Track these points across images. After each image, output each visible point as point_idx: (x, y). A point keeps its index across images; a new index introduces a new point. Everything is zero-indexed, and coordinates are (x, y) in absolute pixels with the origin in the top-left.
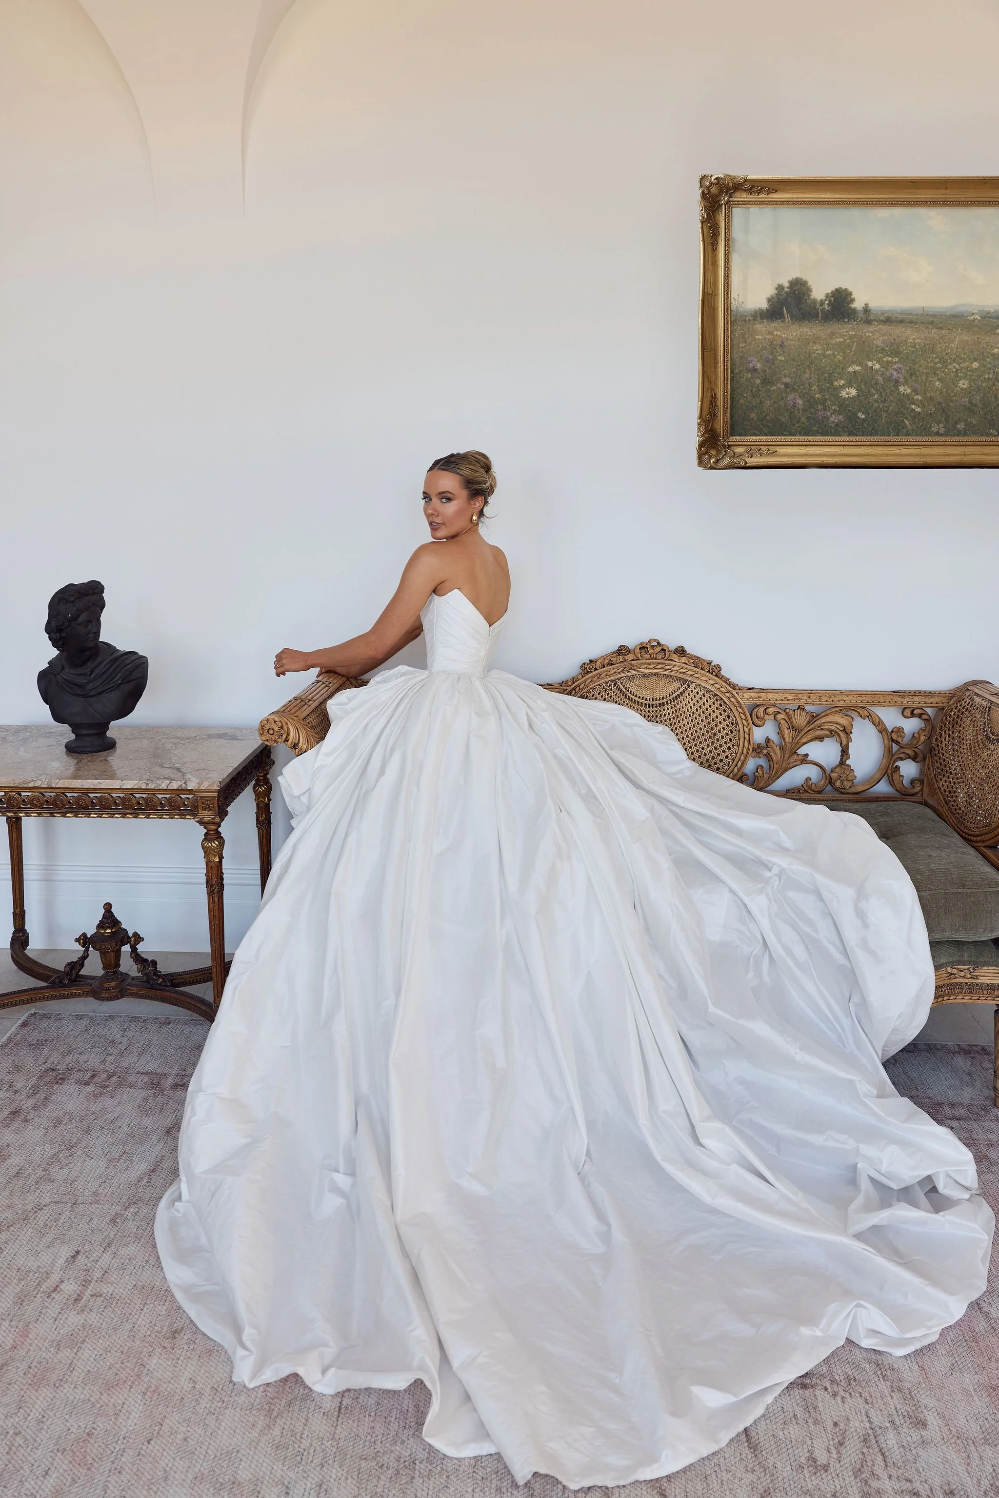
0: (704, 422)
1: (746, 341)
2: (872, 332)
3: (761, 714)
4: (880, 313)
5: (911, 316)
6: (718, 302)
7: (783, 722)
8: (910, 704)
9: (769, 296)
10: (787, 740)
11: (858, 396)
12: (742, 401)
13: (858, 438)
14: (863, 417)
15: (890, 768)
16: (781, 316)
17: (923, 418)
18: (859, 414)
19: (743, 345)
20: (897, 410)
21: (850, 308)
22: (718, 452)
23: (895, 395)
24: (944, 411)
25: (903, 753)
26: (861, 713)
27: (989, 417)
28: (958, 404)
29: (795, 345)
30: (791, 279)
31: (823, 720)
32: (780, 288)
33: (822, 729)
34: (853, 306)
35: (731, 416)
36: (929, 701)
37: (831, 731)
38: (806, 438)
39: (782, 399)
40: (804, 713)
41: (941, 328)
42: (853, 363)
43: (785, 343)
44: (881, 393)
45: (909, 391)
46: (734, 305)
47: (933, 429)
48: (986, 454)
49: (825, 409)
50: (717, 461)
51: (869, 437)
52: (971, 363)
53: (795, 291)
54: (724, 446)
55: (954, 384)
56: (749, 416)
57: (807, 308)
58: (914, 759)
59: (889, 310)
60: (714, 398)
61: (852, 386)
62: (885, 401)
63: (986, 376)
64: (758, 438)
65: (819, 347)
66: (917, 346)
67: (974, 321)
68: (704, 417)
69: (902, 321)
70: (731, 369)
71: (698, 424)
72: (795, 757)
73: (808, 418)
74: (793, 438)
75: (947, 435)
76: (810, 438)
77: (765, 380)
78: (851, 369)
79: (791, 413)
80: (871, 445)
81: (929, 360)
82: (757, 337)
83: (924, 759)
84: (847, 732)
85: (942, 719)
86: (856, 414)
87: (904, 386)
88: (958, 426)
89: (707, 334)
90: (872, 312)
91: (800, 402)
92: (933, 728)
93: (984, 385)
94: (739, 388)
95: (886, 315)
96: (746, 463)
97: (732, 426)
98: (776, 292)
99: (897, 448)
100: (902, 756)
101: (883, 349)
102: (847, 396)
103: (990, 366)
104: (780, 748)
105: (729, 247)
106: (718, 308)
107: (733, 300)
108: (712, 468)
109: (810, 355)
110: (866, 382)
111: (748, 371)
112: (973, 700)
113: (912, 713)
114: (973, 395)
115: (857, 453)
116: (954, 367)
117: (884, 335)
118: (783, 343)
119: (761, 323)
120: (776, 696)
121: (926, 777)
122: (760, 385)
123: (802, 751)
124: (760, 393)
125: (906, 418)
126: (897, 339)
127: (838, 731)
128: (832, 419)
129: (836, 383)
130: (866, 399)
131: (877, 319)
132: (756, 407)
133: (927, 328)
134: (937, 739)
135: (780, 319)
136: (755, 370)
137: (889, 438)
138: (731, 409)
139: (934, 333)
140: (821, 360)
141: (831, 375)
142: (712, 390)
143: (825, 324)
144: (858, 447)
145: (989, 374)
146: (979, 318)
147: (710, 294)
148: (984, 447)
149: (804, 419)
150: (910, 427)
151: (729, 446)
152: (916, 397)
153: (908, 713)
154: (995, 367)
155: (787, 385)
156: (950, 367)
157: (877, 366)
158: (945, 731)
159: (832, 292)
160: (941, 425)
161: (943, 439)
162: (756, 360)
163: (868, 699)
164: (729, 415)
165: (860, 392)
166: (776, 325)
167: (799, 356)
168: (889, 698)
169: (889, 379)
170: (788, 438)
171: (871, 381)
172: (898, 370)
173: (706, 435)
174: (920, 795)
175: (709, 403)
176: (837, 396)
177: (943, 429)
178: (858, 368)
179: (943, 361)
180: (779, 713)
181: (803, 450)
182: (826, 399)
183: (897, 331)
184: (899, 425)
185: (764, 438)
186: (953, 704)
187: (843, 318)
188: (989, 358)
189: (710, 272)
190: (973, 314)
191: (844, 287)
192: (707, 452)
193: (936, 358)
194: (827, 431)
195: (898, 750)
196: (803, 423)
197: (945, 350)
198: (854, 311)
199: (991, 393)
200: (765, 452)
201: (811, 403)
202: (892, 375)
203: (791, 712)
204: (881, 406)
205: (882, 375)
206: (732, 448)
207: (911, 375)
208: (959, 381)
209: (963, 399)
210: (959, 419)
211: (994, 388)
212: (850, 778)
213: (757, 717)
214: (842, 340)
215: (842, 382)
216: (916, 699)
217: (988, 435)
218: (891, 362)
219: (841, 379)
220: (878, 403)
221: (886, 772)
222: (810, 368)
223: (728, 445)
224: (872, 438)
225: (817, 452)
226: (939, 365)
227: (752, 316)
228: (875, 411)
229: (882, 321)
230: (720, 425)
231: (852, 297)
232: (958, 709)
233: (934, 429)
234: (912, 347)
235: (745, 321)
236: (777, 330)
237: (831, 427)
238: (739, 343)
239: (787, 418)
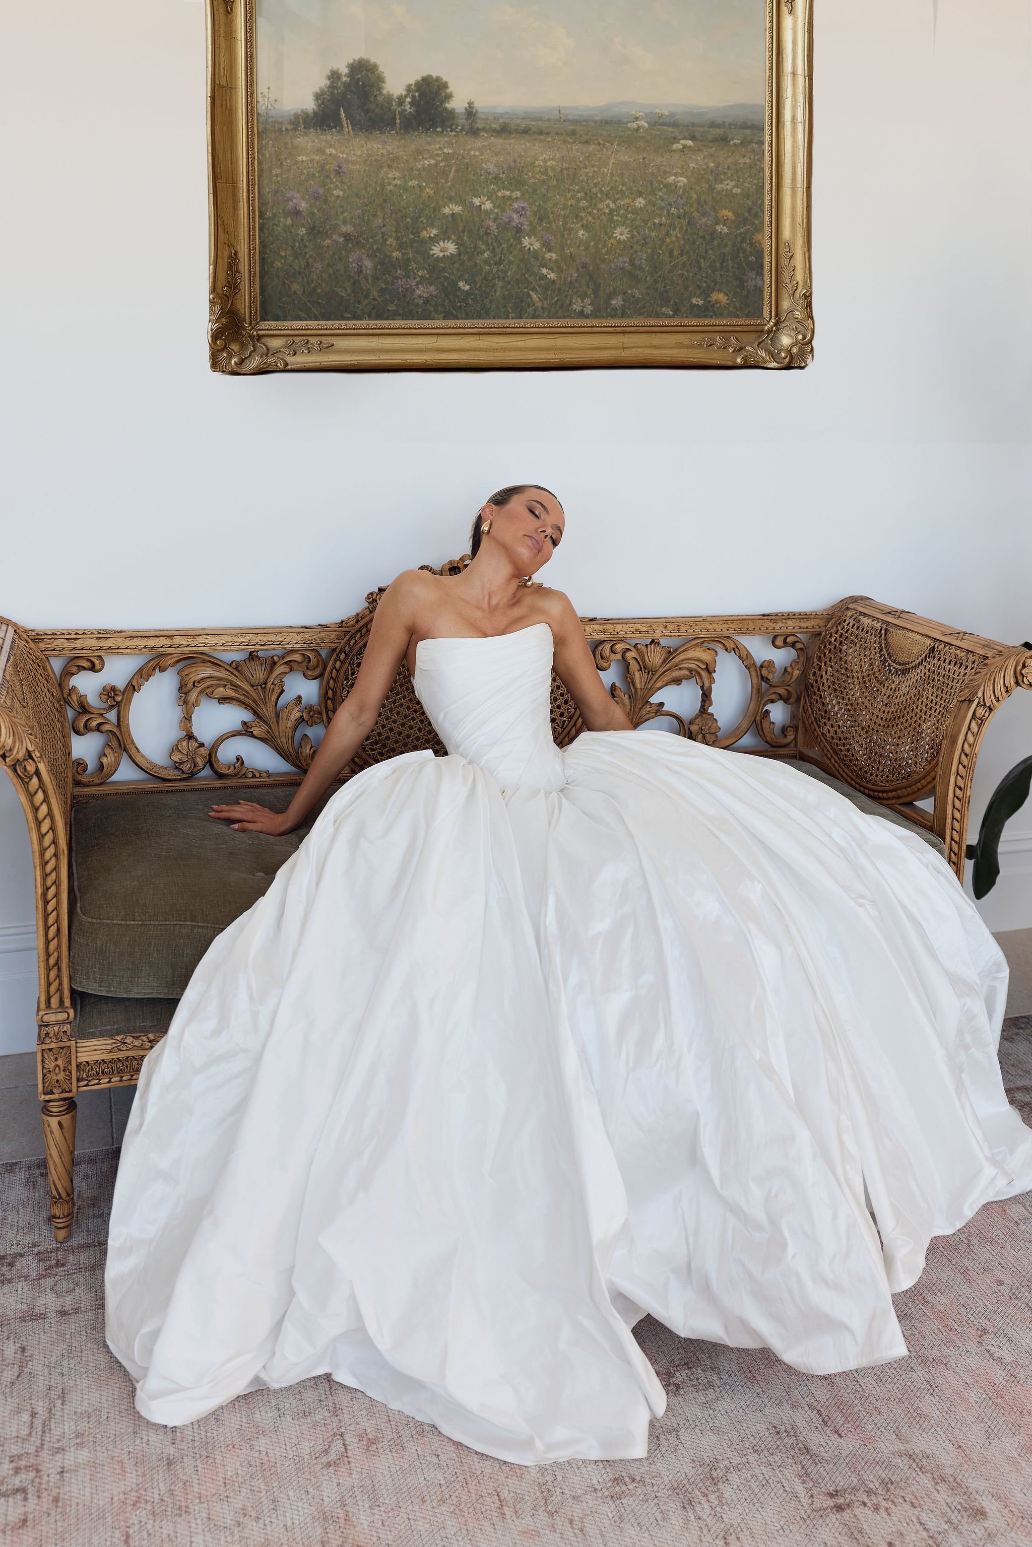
0: (220, 298)
1: (281, 164)
2: (479, 149)
3: (607, 652)
4: (491, 118)
5: (540, 123)
6: (236, 102)
7: (632, 662)
8: (784, 629)
9: (317, 90)
10: (638, 686)
11: (459, 255)
12: (278, 264)
13: (460, 323)
14: (467, 288)
15: (759, 715)
16: (338, 124)
17: (559, 289)
18: (461, 284)
19: (278, 171)
20: (518, 277)
21: (446, 109)
22: (243, 346)
23: (515, 252)
24: (591, 277)
25: (775, 693)
26: (727, 644)
27: (660, 286)
28: (613, 266)
29: (359, 172)
30: (351, 61)
31: (682, 657)
32: (334, 76)
33: (680, 669)
34: (450, 105)
35: (261, 287)
36: (804, 625)
37: (691, 670)
38: (379, 323)
39: (340, 259)
40: (658, 649)
41: (587, 142)
42: (451, 199)
43: (344, 168)
44: (494, 249)
45: (537, 245)
46: (262, 105)
47: (574, 307)
48: (655, 347)
49: (407, 276)
50: (242, 361)
51: (475, 321)
52: (634, 200)
53: (358, 81)
54: (251, 337)
55: (606, 234)
56: (290, 287)
57: (378, 110)
58: (786, 701)
59: (506, 113)
60: (234, 259)
61: (449, 239)
62: (500, 262)
63: (657, 221)
64: (303, 324)
65: (397, 174)
66: (550, 173)
67: (637, 129)
68: (219, 291)
69: (526, 131)
70: (260, 211)
71: (211, 302)
72: (648, 708)
73: (382, 291)
74: (358, 323)
75: (596, 317)
76: (385, 323)
77: (313, 228)
78: (447, 211)
79: (355, 282)
80: (479, 334)
81: (569, 195)
82: (300, 158)
83: (798, 699)
84: (709, 670)
85: (820, 648)
86: (455, 284)
87: (530, 238)
88: (613, 302)
89: (220, 152)
90: (479, 115)
91: (368, 264)
92: (809, 659)
93: (653, 234)
94: (272, 243)
95: (501, 120)
96: (286, 364)
97: (263, 304)
98: (328, 82)
99: (519, 338)
100: (773, 697)
101: (497, 177)
102: (441, 254)
103: (663, 204)
104: (630, 698)
105: (251, 8)
106: (236, 113)
107: (260, 95)
108: (234, 373)
109: (383, 187)
110: (470, 231)
111: (287, 214)
112: (859, 621)
113: (785, 641)
114: (636, 252)
115: (458, 347)
116: (608, 206)
117: (497, 154)
118: (340, 167)
119: (306, 134)
120: (626, 628)
121: (800, 722)
122: (306, 238)
123: (655, 699)
124: (307, 250)
125: (534, 289)
126: (518, 160)
127: (699, 669)
128: (418, 292)
129: (424, 234)
130: (470, 259)
131: (488, 127)
132: (299, 273)
133: (565, 142)
134: (814, 674)
135: (335, 128)
136: (297, 213)
137: (506, 322)
138: (261, 277)
139: (577, 151)
140: (401, 195)
141: (416, 219)
142: (231, 245)
143: (406, 136)
144: (459, 337)
145: (660, 216)
146: (646, 125)
147: (223, 87)
148: (653, 335)
149: (375, 293)
150: (540, 304)
151: (260, 337)
152: (548, 255)
153: (779, 641)
154: (671, 205)
155: (347, 237)
156: (601, 206)
157: (488, 206)
158: (825, 663)
159: (417, 84)
160: (587, 301)
161: (589, 322)
162: (298, 195)
163: (735, 627)
164: (257, 286)
165: (461, 248)
166: (329, 137)
167: (365, 189)
168: (759, 623)
169: (505, 227)
170: (350, 323)
171: (479, 230)
172: (520, 212)
173: (223, 320)
174: (792, 745)
175: (226, 267)
176: (426, 255)
177: (590, 308)
178: (457, 209)
179: (591, 198)
180: (629, 650)
181: (374, 343)
182: (409, 260)
183: (519, 147)
184: (522, 301)
185: (313, 324)
186: (832, 628)
187: (434, 126)
188: (660, 190)
189: (223, 50)
190: (637, 119)
191: (434, 75)
192: (225, 347)
193: (579, 192)
194: (411, 311)
195: (768, 690)
196: (375, 299)
197: (593, 178)
198: (452, 114)
199: (664, 248)
200: (316, 347)
201: (386, 266)
202: (511, 219)
203: (644, 648)
204: (495, 270)
205: (495, 220)
206: (264, 340)
207: (541, 219)
208: (615, 228)
209: (621, 259)
210: (614, 290)
211: (668, 240)
212: (712, 731)
213: (602, 658)
214: (432, 162)
215: (434, 232)
216: (790, 623)
217: (658, 316)
218: (510, 198)
219: (432, 226)
220: (490, 265)
221: (755, 721)
222: (383, 208)
223: (258, 335)
224: (480, 323)
225: (397, 346)
226: (584, 203)
227: (291, 123)
228: (485, 279)
229: (495, 131)
230: (244, 304)
231: (449, 91)
232: (839, 634)
233: (576, 307)
234: (542, 173)
235: (280, 131)
236: (331, 146)
237: (417, 305)
238: (271, 168)
239: (349, 291)
